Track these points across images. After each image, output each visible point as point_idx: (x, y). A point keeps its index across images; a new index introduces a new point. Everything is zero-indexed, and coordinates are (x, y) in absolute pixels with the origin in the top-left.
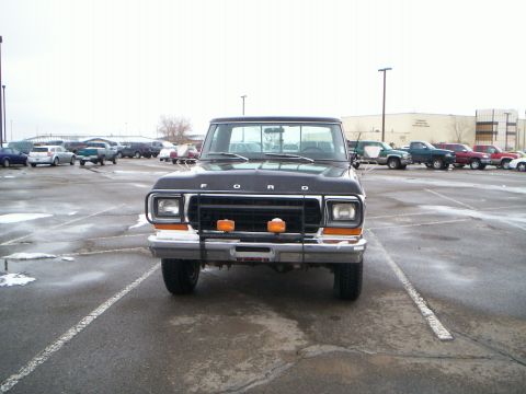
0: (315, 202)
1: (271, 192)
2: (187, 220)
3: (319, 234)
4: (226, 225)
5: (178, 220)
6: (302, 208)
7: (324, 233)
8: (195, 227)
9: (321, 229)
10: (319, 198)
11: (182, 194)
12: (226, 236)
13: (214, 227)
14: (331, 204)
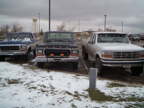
0: (69, 50)
1: (61, 48)
2: (44, 54)
3: (70, 56)
4: (52, 55)
5: (42, 54)
6: (67, 51)
7: (71, 56)
8: (45, 55)
9: (70, 55)
10: (70, 49)
11: (43, 49)
12: (52, 57)
13: (50, 55)
14: (72, 50)
